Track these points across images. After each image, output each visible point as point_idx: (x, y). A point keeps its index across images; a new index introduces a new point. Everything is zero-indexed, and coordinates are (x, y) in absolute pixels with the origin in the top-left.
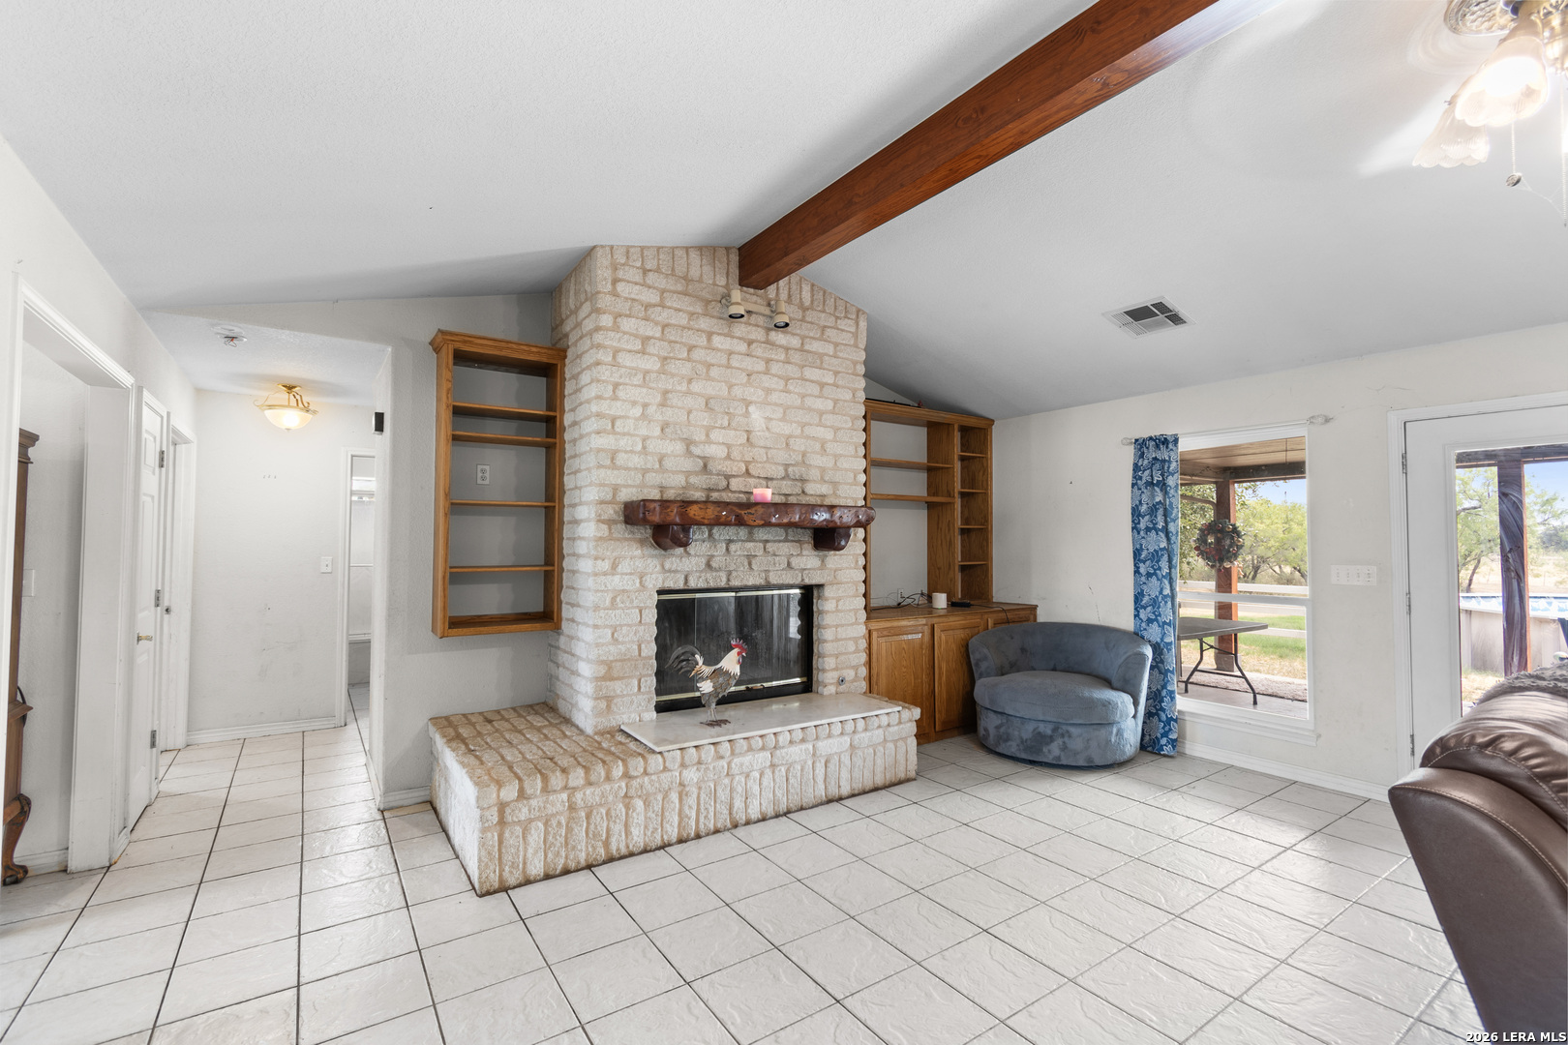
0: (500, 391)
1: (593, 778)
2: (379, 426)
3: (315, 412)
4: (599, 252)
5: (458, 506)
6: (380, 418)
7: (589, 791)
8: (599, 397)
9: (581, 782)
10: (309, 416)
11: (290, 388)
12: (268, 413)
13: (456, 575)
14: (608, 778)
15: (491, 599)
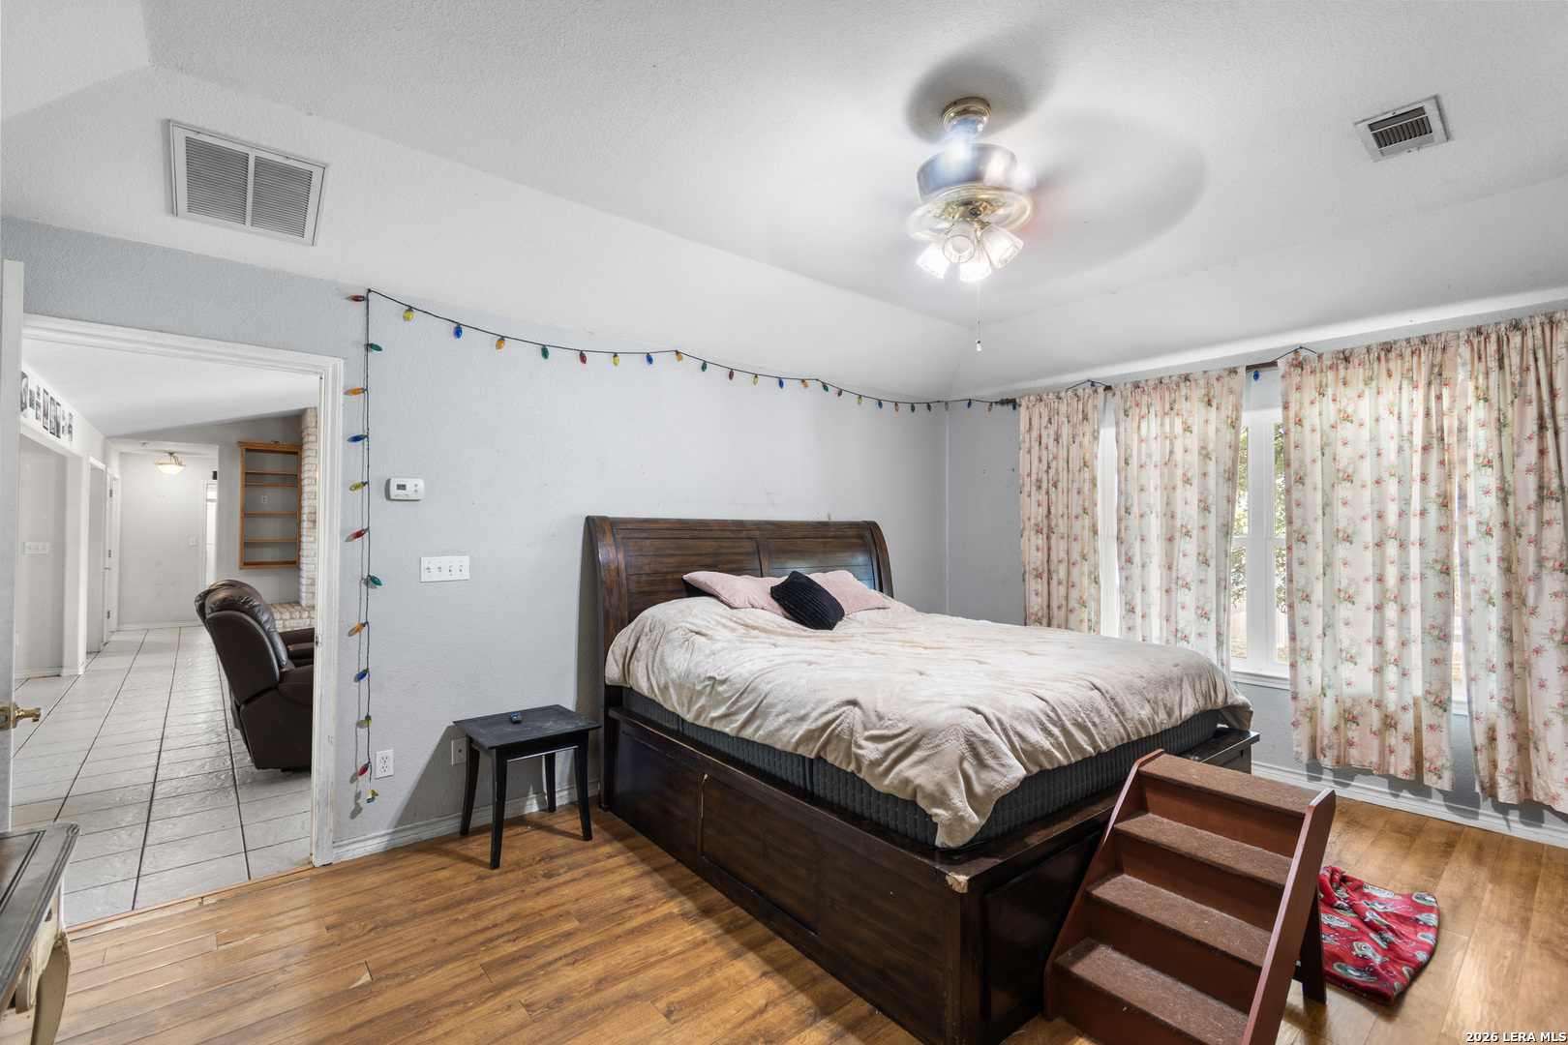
0: (272, 464)
1: (293, 616)
2: (215, 477)
3: (185, 465)
4: (309, 411)
5: (248, 514)
6: (215, 473)
7: (292, 621)
8: (309, 470)
9: (288, 617)
10: (182, 468)
11: (171, 454)
12: (159, 467)
13: (247, 545)
14: (301, 617)
15: (269, 555)
